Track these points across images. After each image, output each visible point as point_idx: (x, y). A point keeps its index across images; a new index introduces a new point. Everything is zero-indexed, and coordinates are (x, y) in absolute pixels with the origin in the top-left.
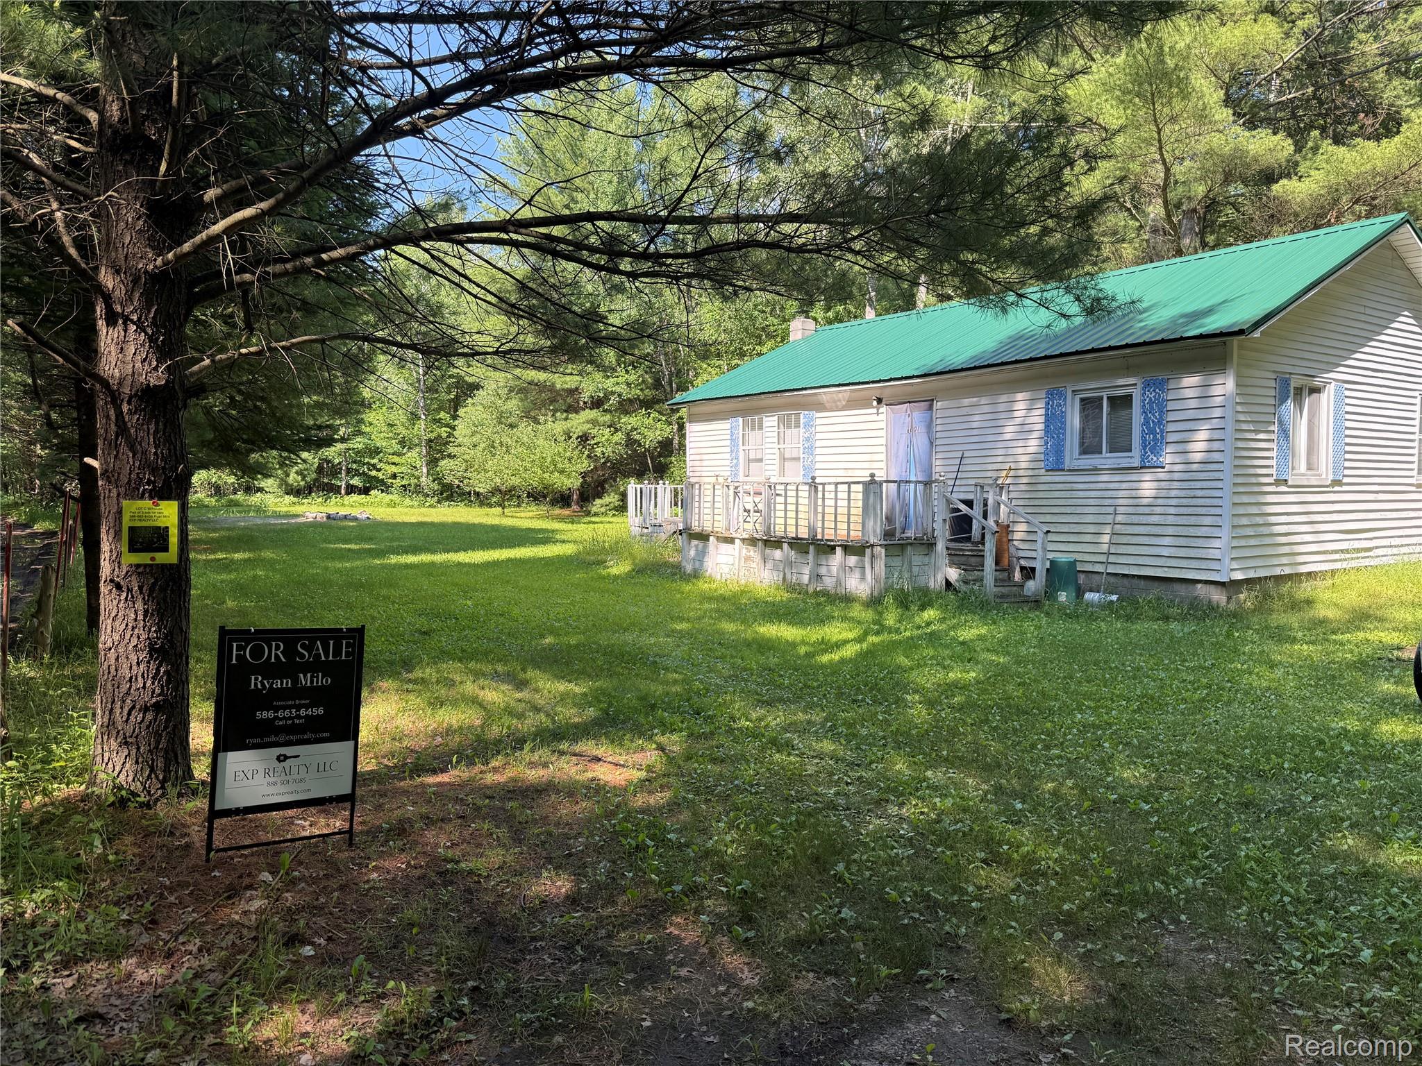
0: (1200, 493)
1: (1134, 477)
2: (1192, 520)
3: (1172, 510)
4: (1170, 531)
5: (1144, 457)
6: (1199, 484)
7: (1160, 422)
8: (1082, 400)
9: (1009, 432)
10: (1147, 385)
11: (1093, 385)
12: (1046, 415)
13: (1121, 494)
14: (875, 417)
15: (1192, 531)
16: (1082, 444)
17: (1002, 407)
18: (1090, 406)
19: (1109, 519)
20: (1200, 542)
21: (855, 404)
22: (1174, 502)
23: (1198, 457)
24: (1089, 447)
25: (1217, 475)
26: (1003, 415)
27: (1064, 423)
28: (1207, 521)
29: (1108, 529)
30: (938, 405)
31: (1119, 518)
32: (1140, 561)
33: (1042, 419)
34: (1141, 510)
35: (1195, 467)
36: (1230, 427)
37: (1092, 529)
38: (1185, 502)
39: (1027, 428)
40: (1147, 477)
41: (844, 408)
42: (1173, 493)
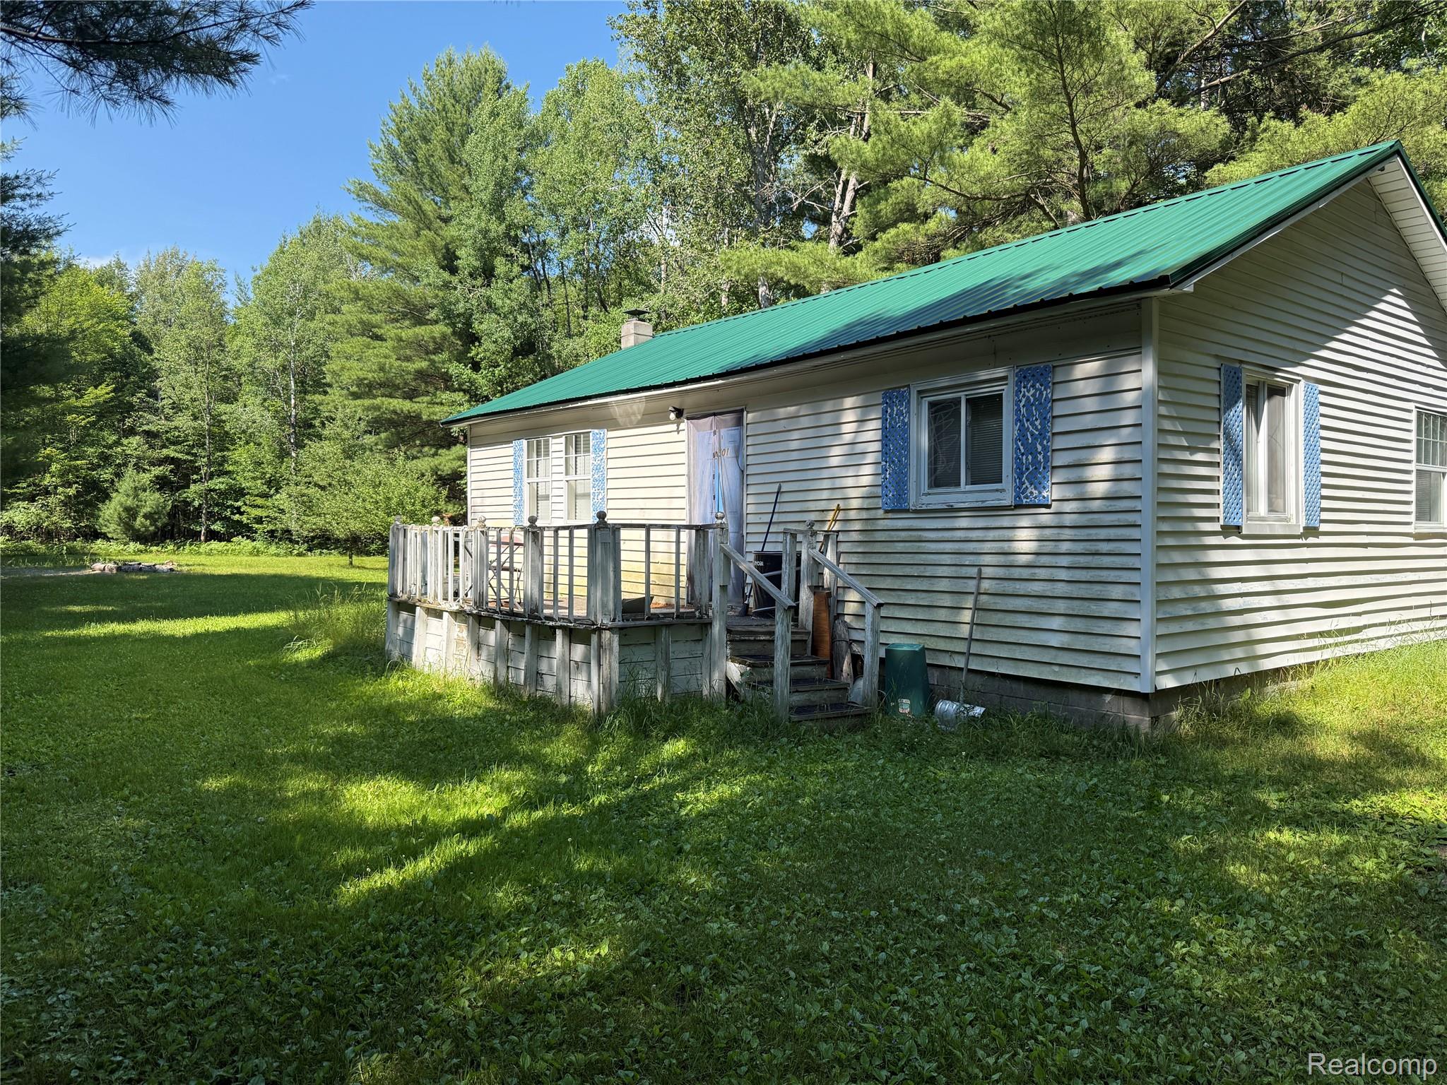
0: (1104, 547)
1: (1006, 522)
2: (1095, 591)
3: (1063, 574)
4: (1061, 606)
5: (1019, 490)
6: (1103, 534)
7: (1042, 435)
8: (932, 405)
9: (836, 455)
10: (1022, 378)
11: (944, 382)
12: (884, 429)
13: (987, 547)
14: (674, 437)
15: (1094, 608)
16: (933, 471)
17: (826, 419)
18: (942, 414)
19: (971, 586)
20: (1106, 627)
21: (652, 418)
22: (1065, 561)
23: (1100, 489)
24: (942, 477)
25: (1131, 518)
26: (829, 431)
27: (906, 440)
28: (1117, 592)
29: (969, 602)
30: (749, 417)
31: (986, 585)
32: (1018, 653)
33: (877, 435)
34: (1016, 573)
35: (1096, 505)
36: (1149, 440)
37: (947, 601)
38: (1083, 560)
39: (859, 448)
40: (1025, 522)
41: (640, 424)
42: (1065, 547)
